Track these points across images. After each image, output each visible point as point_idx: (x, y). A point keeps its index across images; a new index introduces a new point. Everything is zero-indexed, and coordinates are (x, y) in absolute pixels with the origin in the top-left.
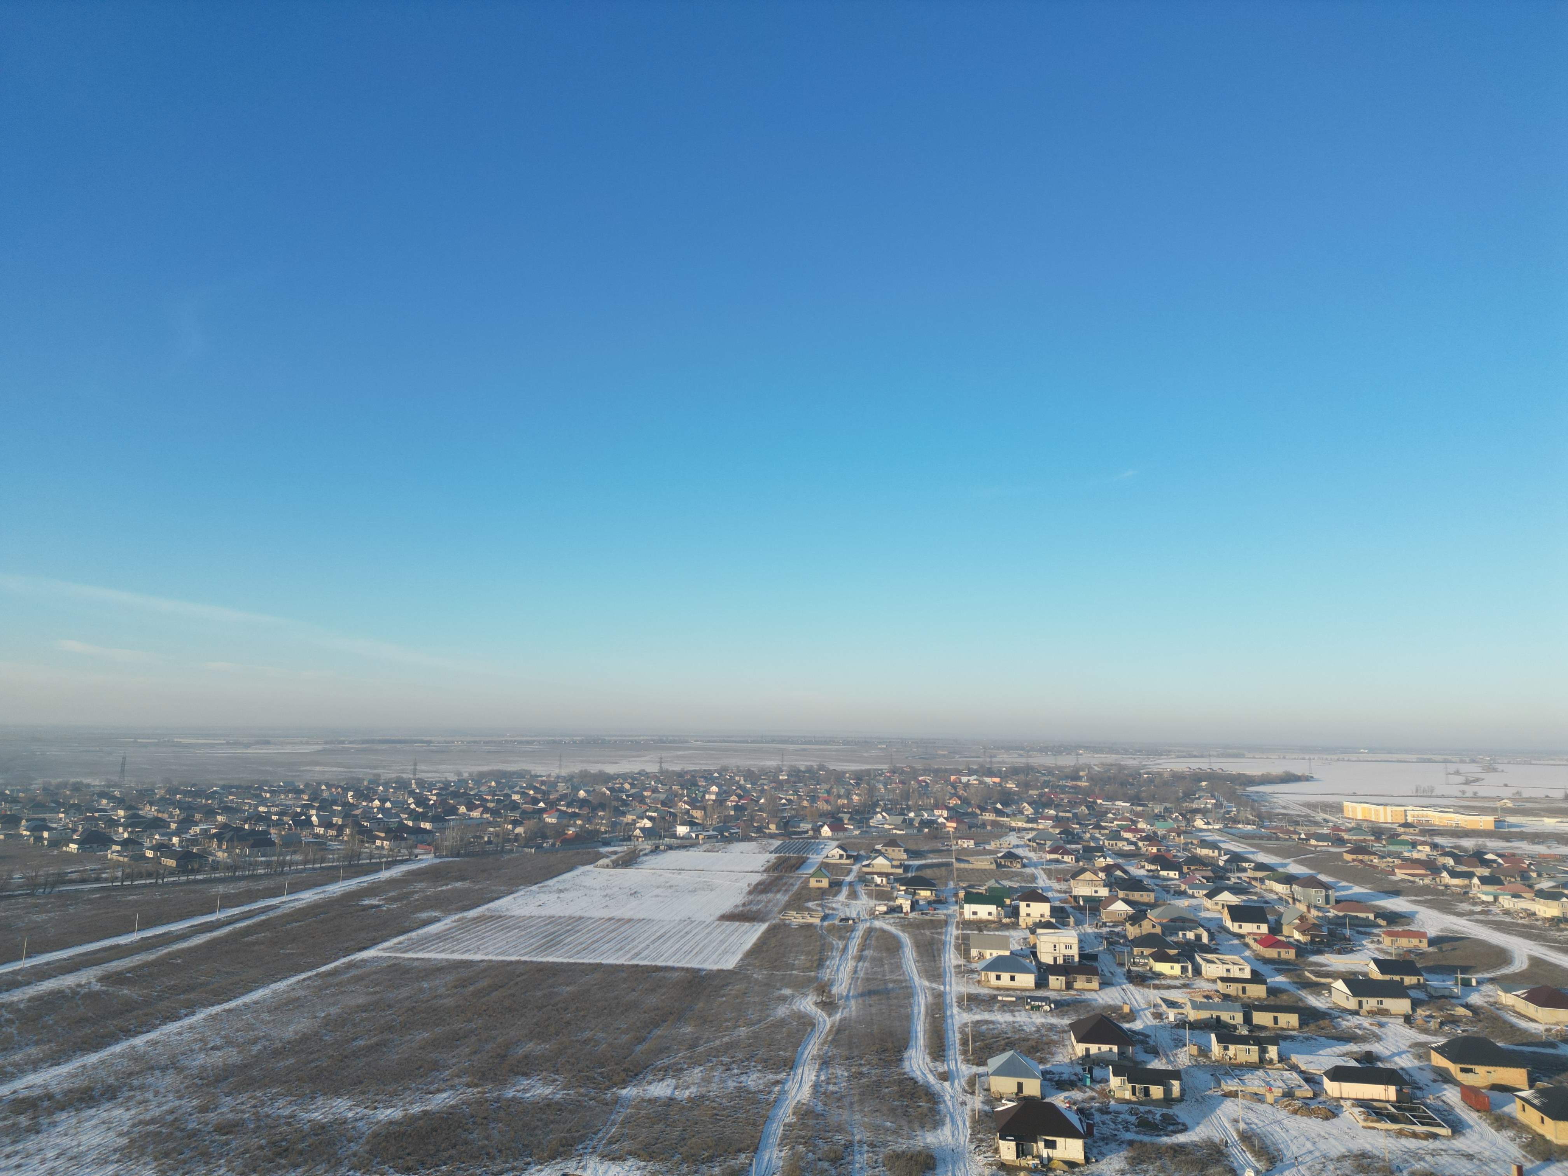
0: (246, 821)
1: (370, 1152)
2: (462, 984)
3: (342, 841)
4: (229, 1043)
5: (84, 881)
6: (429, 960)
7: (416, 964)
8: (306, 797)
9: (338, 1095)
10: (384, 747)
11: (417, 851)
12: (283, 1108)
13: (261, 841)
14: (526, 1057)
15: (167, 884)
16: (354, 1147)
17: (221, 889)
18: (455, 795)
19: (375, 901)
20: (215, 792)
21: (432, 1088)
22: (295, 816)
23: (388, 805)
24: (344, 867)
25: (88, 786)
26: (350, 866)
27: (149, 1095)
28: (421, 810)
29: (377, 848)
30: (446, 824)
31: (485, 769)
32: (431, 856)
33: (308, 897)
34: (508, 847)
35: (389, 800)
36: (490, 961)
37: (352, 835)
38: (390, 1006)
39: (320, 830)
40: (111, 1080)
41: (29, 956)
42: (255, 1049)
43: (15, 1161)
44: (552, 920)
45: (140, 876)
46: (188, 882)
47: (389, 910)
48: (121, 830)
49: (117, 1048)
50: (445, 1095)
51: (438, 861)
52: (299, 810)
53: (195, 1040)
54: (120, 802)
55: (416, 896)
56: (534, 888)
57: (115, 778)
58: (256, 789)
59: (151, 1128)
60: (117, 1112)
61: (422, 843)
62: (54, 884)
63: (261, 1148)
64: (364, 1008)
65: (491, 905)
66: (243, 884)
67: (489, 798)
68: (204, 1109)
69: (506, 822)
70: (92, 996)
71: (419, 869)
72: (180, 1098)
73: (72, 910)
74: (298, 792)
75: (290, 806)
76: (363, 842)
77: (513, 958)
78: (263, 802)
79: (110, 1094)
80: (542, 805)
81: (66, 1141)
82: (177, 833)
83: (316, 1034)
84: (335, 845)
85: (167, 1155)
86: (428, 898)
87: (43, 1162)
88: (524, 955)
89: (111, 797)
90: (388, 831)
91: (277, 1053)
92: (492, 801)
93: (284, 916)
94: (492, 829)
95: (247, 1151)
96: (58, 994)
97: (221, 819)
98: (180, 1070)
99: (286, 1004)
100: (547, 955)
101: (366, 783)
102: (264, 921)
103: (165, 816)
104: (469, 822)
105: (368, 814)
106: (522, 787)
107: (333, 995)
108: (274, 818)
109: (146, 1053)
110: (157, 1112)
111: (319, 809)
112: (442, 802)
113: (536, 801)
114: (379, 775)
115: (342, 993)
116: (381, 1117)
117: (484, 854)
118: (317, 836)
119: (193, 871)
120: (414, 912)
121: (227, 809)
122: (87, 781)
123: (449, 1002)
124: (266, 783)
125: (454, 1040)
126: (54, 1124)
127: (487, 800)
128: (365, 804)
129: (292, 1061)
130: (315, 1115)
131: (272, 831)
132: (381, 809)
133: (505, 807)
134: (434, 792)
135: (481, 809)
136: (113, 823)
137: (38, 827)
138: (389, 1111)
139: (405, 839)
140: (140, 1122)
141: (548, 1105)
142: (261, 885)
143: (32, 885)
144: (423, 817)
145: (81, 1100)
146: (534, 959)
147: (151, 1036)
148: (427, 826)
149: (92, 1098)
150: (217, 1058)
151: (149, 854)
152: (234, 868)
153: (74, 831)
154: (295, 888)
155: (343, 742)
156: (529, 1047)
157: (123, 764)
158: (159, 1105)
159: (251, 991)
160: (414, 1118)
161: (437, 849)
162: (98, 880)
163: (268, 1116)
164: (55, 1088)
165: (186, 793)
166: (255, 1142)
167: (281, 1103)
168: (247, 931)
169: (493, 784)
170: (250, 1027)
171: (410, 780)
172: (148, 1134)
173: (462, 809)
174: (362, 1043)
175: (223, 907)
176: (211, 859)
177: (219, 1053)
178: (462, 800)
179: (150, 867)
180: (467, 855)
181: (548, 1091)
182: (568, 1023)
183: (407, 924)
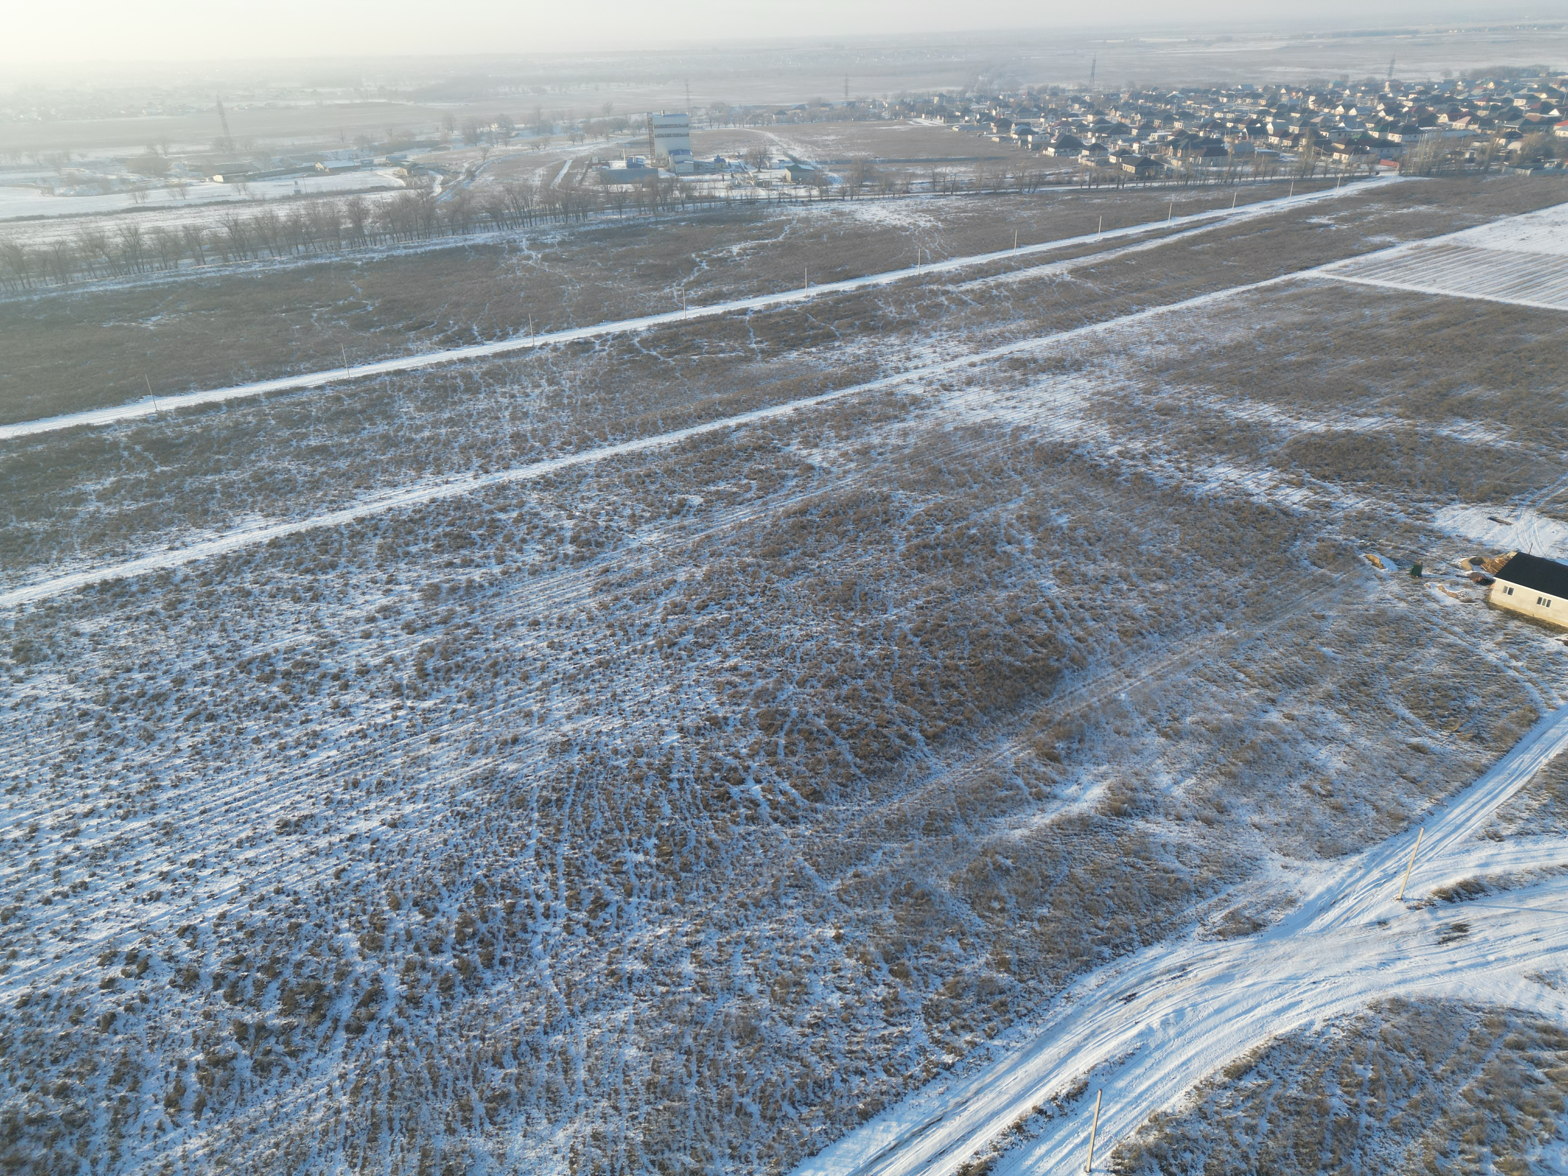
0: (1202, 127)
1: (1289, 455)
2: (1409, 316)
3: (1296, 153)
4: (1172, 340)
5: (1059, 183)
6: (1375, 287)
7: (1360, 289)
8: (1263, 102)
9: (1266, 402)
10: (1359, 41)
11: (1379, 167)
12: (1214, 403)
13: (1214, 150)
14: (1470, 400)
15: (1126, 190)
16: (1275, 448)
17: (1173, 197)
18: (1437, 100)
19: (1324, 220)
20: (1174, 97)
21: (1359, 411)
22: (1251, 124)
23: (1353, 112)
24: (1296, 181)
25: (1064, 91)
26: (1302, 180)
27: (1106, 373)
28: (1390, 119)
29: (1334, 162)
30: (1419, 137)
31: (1483, 65)
32: (1395, 173)
33: (1256, 210)
34: (1495, 167)
35: (1354, 106)
36: (1446, 296)
37: (1308, 146)
38: (1326, 328)
39: (1274, 140)
40: (1078, 356)
41: (1019, 246)
42: (1194, 348)
43: (1012, 403)
44: (1535, 258)
45: (1104, 181)
46: (1145, 189)
47: (1338, 230)
48: (1089, 135)
49: (1083, 331)
50: (1372, 420)
51: (1402, 179)
52: (1255, 117)
53: (1143, 334)
54: (1090, 107)
55: (1371, 218)
56: (1520, 218)
57: (1086, 82)
58: (1214, 93)
59: (1107, 398)
60: (1082, 382)
61: (1387, 157)
62: (1036, 185)
63: (1192, 432)
64: (1299, 327)
65: (1459, 235)
66: (1193, 194)
67: (1481, 104)
68: (1147, 392)
69: (1499, 135)
70: (1064, 285)
71: (1378, 188)
72: (1129, 379)
73: (1049, 209)
74: (1256, 96)
75: (1246, 112)
76: (1318, 154)
77: (1475, 296)
78: (1219, 107)
79: (1077, 366)
80: (1555, 113)
81: (1046, 396)
82: (1138, 139)
83: (1250, 344)
84: (1288, 157)
85: (1118, 421)
86: (1383, 221)
87: (1031, 408)
88: (1490, 294)
89: (1082, 103)
90: (1349, 143)
91: (1212, 355)
92: (1484, 108)
93: (1230, 228)
94: (1477, 144)
95: (1180, 432)
96: (1039, 280)
97: (1178, 125)
98: (1131, 357)
99: (1225, 313)
100: (1519, 297)
101: (1330, 86)
102: (1210, 232)
103: (1127, 122)
104: (1449, 134)
105: (1328, 123)
106: (1530, 89)
107: (1270, 310)
108: (1229, 125)
109: (1104, 338)
110: (1111, 387)
111: (1276, 116)
112: (1419, 109)
113: (1547, 107)
114: (1346, 76)
115: (1279, 309)
116: (1304, 428)
117: (1463, 174)
118: (1270, 146)
119: (1149, 178)
120: (1366, 235)
121: (1185, 116)
122: (1063, 85)
123: (1391, 332)
124: (1224, 86)
125: (1390, 370)
126: (1038, 382)
127: (1479, 108)
128: (1326, 110)
129: (1225, 364)
130: (1243, 415)
131: (1226, 139)
132: (1344, 117)
133: (1501, 117)
134: (1411, 96)
135: (1468, 118)
136: (1083, 128)
137: (1024, 131)
138: (1312, 424)
139: (1368, 153)
140: (1099, 393)
141: (1487, 451)
142: (1210, 196)
143: (1020, 184)
144: (1393, 127)
145: (1056, 367)
146: (1502, 300)
147: (1109, 325)
148: (1395, 138)
149: (1064, 367)
150: (1160, 352)
151: (1113, 160)
152: (1186, 177)
153: (1052, 135)
154: (1244, 200)
155: (1309, 37)
156: (1476, 391)
157: (1094, 67)
158: (1113, 382)
159: (1194, 296)
160: (1336, 435)
161: (1403, 165)
162: (1069, 183)
163: (1200, 407)
164: (1038, 355)
165: (1147, 98)
166: (1187, 426)
167: (1212, 398)
168: (1194, 240)
169: (1491, 85)
170: (1191, 329)
171: (1383, 82)
172: (1104, 403)
173: (1443, 118)
174: (1293, 358)
175: (1174, 215)
176: (1166, 166)
177: (1162, 348)
178: (1444, 106)
179: (1111, 172)
180: (1440, 174)
181: (1489, 437)
182: (1530, 374)
183: (1356, 247)
